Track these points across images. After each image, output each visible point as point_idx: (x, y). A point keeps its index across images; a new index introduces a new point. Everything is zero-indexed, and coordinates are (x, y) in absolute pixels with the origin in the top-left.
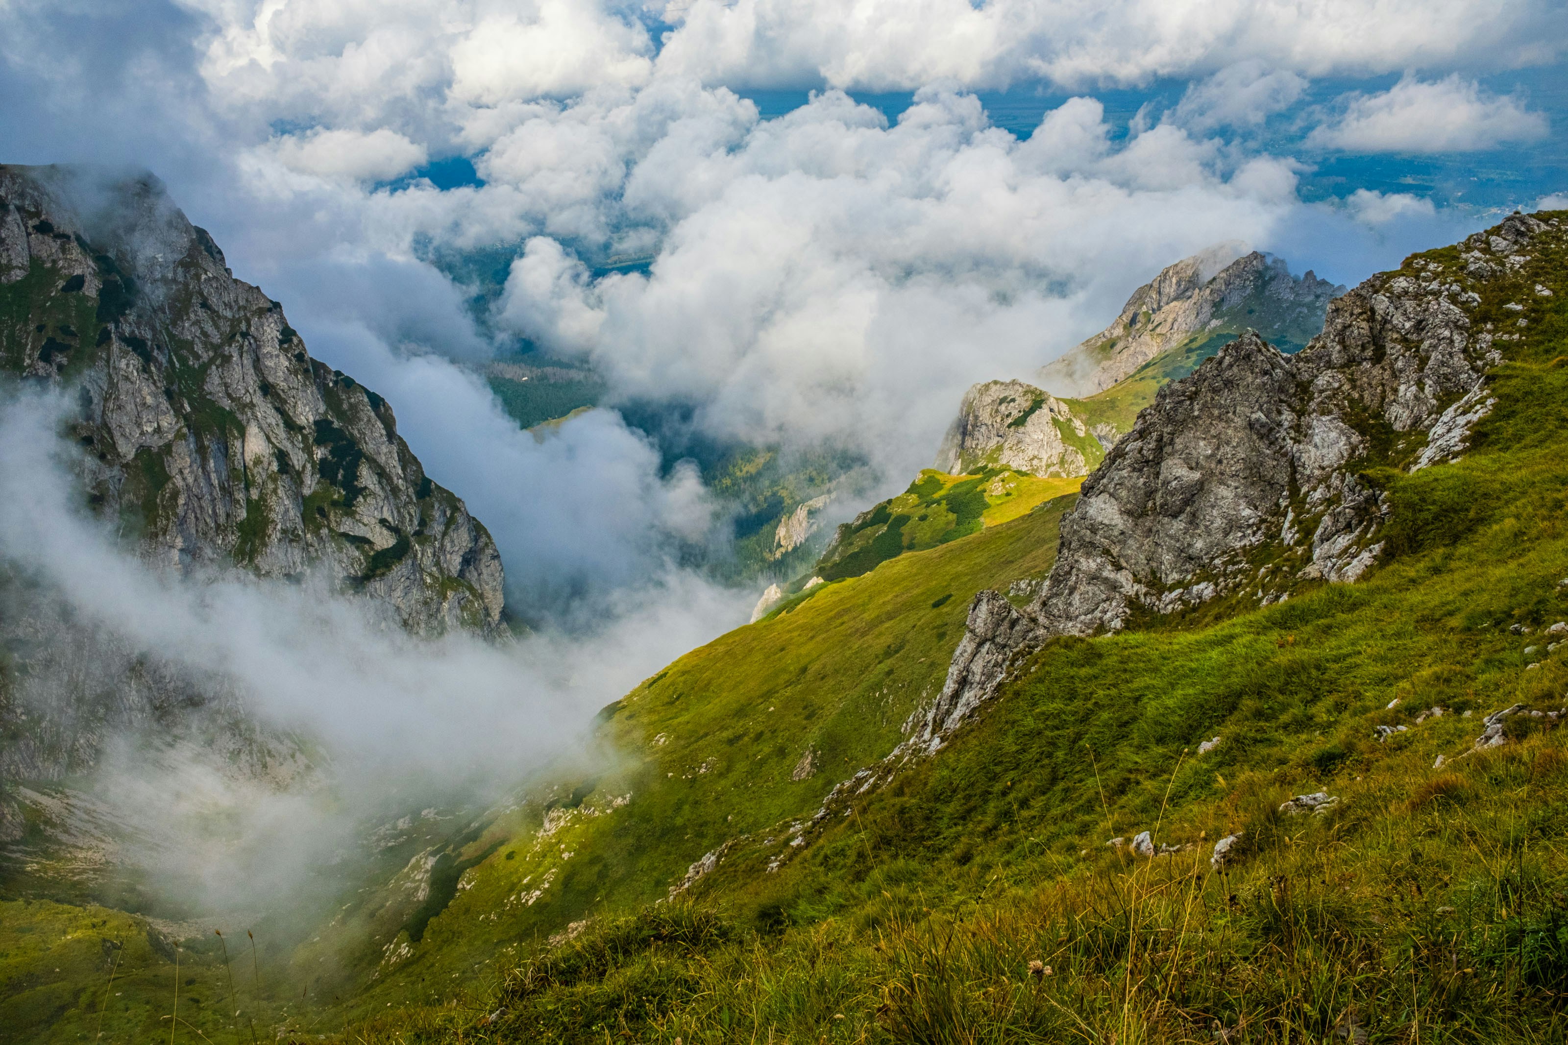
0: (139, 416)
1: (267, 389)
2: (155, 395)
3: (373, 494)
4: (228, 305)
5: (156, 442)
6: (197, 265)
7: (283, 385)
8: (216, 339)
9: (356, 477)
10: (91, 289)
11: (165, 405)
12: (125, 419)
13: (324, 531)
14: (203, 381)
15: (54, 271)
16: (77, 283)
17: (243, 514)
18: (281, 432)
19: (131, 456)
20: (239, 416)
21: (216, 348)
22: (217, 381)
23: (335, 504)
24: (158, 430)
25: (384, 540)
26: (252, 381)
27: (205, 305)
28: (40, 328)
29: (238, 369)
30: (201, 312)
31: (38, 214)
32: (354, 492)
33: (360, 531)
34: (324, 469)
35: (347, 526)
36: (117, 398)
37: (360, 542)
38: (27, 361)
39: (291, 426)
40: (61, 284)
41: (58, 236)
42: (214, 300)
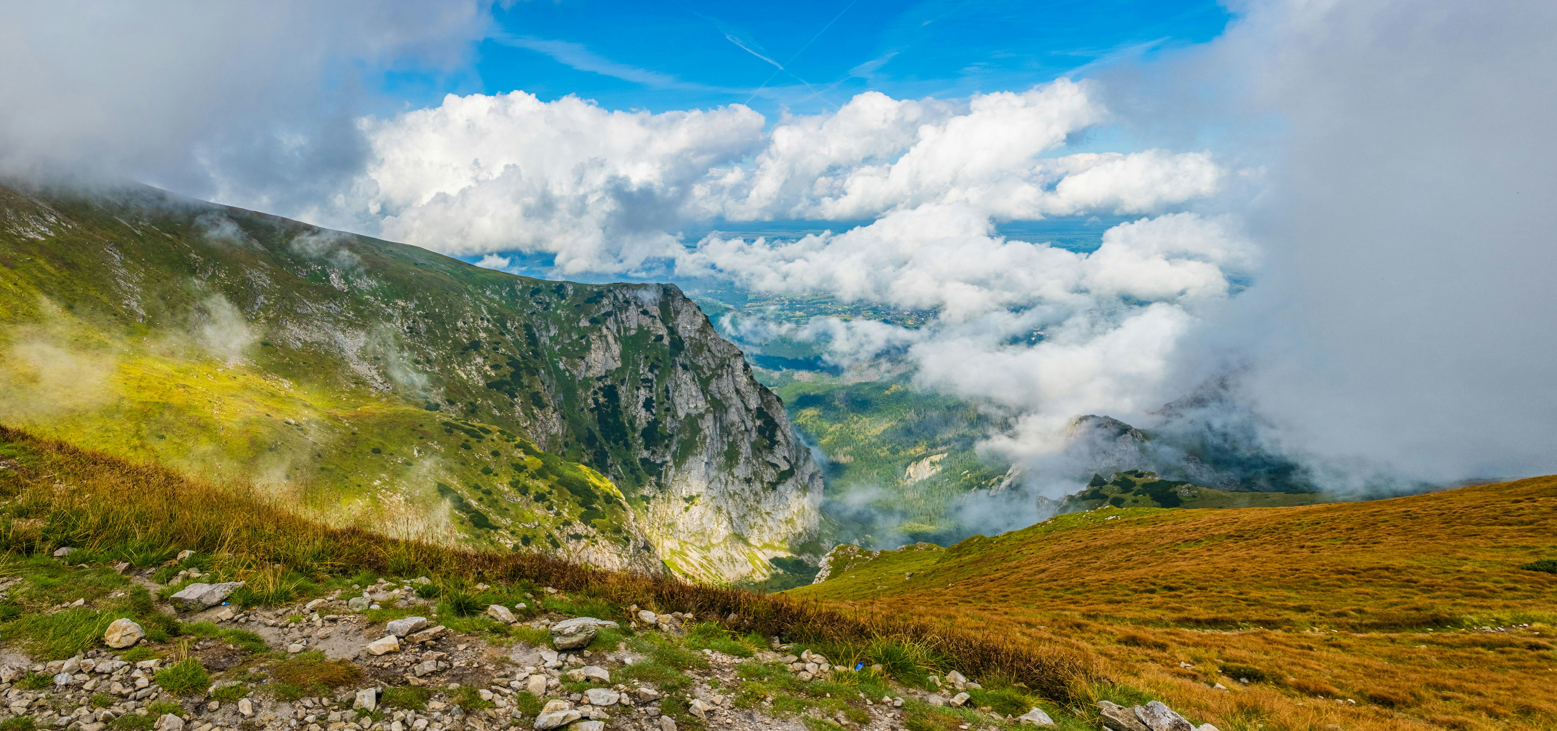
0: (688, 400)
1: (738, 391)
2: (696, 391)
3: (782, 444)
4: (719, 351)
5: (694, 412)
6: (706, 332)
7: (743, 390)
8: (713, 366)
9: (775, 436)
10: (666, 341)
11: (701, 396)
12: (682, 401)
13: (760, 459)
14: (708, 385)
15: (649, 332)
16: (660, 338)
17: (726, 448)
18: (743, 412)
19: (683, 417)
20: (724, 403)
21: (713, 370)
22: (715, 385)
23: (765, 447)
24: (696, 407)
25: (785, 467)
26: (731, 387)
27: (709, 351)
28: (647, 357)
29: (726, 381)
30: (707, 353)
31: (642, 306)
32: (773, 443)
33: (775, 461)
34: (760, 430)
35: (770, 458)
36: (680, 391)
37: (774, 466)
38: (641, 372)
39: (748, 410)
40: (653, 338)
41: (651, 316)
42: (713, 349)
